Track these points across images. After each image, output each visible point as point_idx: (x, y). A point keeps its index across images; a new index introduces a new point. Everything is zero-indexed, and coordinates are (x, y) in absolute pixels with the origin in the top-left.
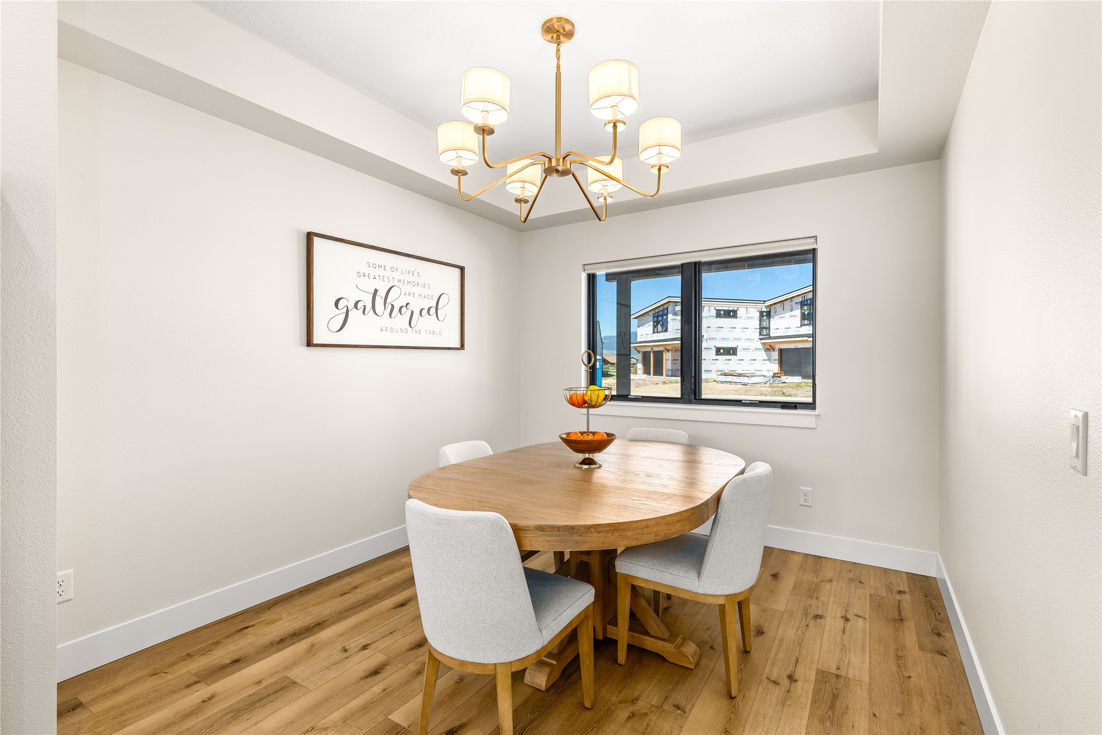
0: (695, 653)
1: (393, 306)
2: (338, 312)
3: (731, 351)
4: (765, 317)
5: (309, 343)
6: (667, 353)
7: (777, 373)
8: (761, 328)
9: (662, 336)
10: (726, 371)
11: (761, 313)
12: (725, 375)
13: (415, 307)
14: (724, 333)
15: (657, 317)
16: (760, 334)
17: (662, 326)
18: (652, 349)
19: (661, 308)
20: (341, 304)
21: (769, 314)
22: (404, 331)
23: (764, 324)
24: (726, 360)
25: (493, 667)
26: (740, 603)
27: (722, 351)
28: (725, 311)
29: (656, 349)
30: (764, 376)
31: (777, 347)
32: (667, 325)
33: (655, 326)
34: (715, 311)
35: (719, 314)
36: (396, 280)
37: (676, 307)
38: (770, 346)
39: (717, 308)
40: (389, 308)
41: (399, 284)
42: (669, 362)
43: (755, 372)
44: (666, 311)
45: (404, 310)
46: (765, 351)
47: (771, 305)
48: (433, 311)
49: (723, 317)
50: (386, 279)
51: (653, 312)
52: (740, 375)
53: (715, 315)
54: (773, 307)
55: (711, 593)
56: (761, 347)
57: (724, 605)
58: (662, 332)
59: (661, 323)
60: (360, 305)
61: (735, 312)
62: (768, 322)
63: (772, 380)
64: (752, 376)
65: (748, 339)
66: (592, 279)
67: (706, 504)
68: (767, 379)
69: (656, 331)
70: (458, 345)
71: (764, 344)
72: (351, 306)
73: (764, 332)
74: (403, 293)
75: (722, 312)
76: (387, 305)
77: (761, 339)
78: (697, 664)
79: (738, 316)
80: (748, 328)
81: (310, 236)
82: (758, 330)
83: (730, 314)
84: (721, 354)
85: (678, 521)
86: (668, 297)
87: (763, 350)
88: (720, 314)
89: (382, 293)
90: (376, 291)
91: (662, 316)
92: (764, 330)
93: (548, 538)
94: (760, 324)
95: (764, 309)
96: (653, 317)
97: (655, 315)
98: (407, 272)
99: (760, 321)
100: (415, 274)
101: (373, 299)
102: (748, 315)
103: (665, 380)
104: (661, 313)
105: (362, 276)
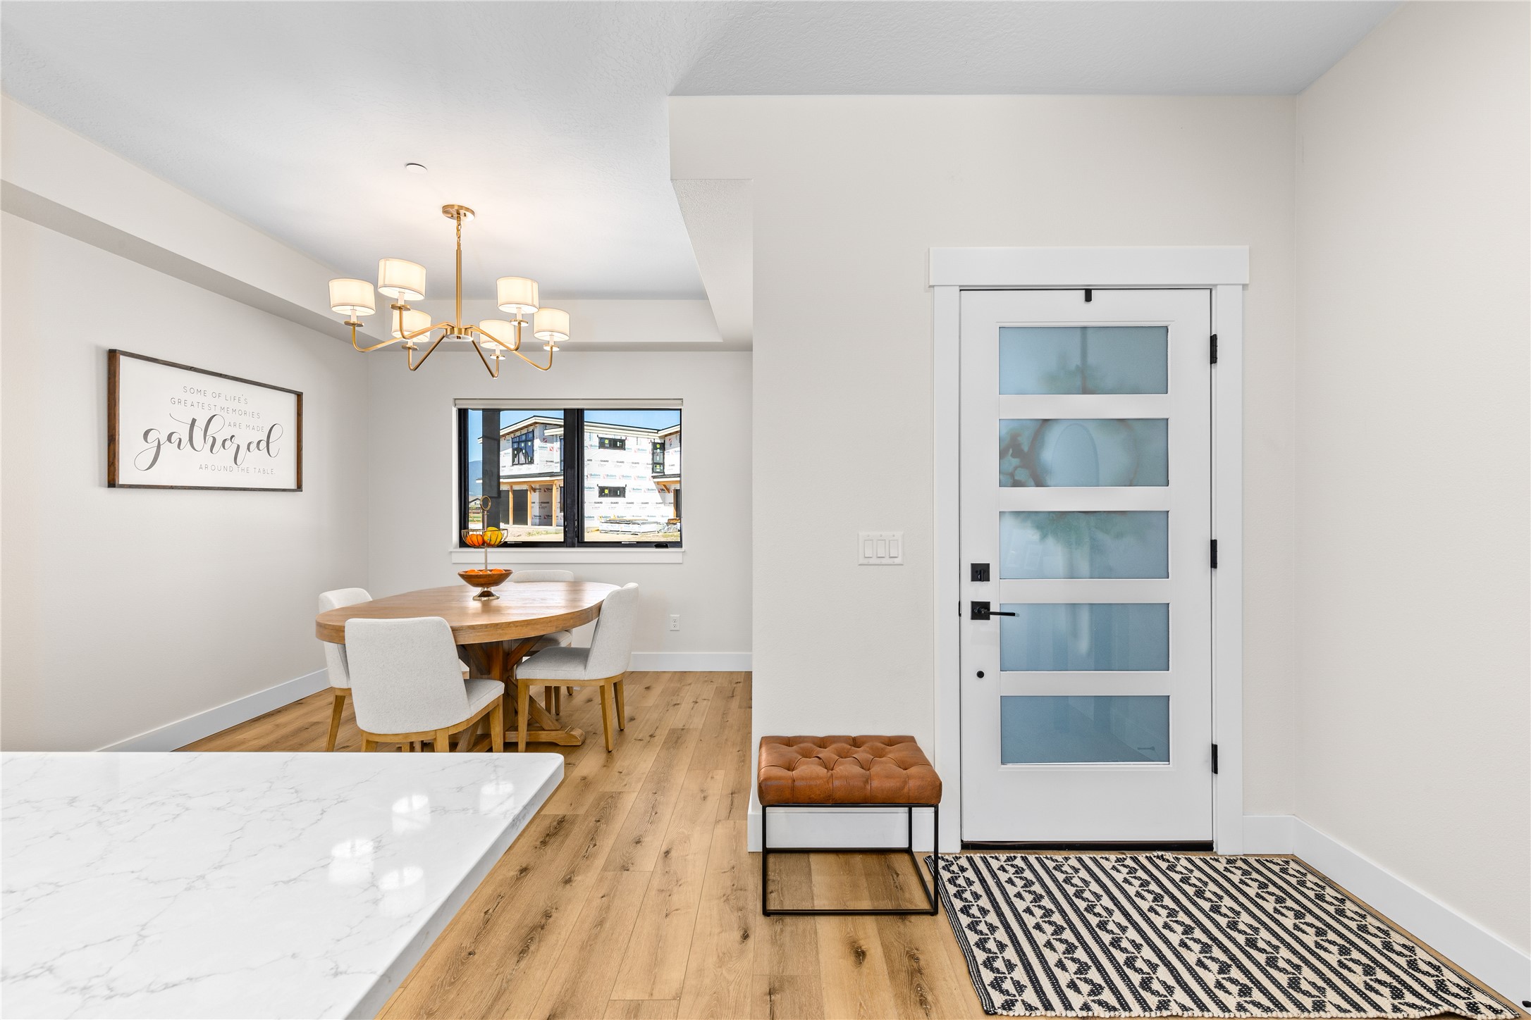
0: (582, 734)
1: (214, 439)
2: (147, 446)
3: (617, 492)
4: (658, 450)
5: (112, 483)
6: (533, 493)
7: (673, 519)
8: (655, 464)
9: (525, 469)
10: (612, 518)
11: (654, 444)
12: (611, 522)
13: (242, 441)
14: (609, 468)
15: (519, 443)
16: (653, 472)
17: (526, 455)
18: (511, 487)
19: (525, 431)
20: (151, 437)
21: (663, 446)
22: (228, 470)
23: (658, 459)
24: (612, 503)
25: (433, 733)
26: (615, 684)
27: (607, 491)
28: (610, 440)
29: (516, 488)
30: (657, 523)
31: (673, 487)
32: (533, 455)
33: (514, 456)
34: (597, 440)
35: (602, 444)
36: (218, 408)
37: (545, 431)
38: (665, 486)
39: (600, 436)
40: (210, 441)
41: (222, 413)
42: (537, 506)
43: (646, 518)
44: (531, 435)
45: (228, 443)
46: (659, 492)
47: (666, 436)
48: (263, 445)
49: (607, 448)
50: (206, 407)
51: (512, 435)
52: (628, 522)
53: (598, 445)
54: (667, 438)
55: (594, 678)
56: (654, 487)
57: (603, 686)
58: (526, 463)
59: (524, 451)
60: (174, 438)
61: (623, 441)
62: (662, 456)
63: (667, 528)
64: (643, 523)
65: (638, 477)
66: (463, 415)
67: (591, 608)
68: (660, 527)
69: (516, 462)
70: (293, 486)
71: (658, 483)
72: (164, 439)
73: (658, 468)
74: (227, 424)
75: (607, 442)
76: (207, 438)
77: (654, 477)
78: (583, 743)
79: (626, 447)
80: (638, 463)
81: (113, 356)
82: (651, 466)
83: (617, 444)
84: (606, 495)
85: (572, 618)
86: (534, 416)
87: (657, 491)
88: (604, 443)
89: (200, 424)
90: (194, 421)
91: (526, 441)
92: (657, 466)
93: (478, 634)
94: (653, 459)
95: (658, 441)
96: (513, 443)
97: (515, 440)
98: (233, 398)
99: (653, 454)
100: (242, 400)
101: (190, 430)
102: (639, 447)
103: (530, 531)
104: (524, 438)
105: (177, 403)
